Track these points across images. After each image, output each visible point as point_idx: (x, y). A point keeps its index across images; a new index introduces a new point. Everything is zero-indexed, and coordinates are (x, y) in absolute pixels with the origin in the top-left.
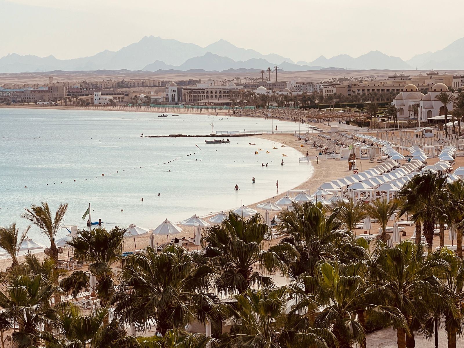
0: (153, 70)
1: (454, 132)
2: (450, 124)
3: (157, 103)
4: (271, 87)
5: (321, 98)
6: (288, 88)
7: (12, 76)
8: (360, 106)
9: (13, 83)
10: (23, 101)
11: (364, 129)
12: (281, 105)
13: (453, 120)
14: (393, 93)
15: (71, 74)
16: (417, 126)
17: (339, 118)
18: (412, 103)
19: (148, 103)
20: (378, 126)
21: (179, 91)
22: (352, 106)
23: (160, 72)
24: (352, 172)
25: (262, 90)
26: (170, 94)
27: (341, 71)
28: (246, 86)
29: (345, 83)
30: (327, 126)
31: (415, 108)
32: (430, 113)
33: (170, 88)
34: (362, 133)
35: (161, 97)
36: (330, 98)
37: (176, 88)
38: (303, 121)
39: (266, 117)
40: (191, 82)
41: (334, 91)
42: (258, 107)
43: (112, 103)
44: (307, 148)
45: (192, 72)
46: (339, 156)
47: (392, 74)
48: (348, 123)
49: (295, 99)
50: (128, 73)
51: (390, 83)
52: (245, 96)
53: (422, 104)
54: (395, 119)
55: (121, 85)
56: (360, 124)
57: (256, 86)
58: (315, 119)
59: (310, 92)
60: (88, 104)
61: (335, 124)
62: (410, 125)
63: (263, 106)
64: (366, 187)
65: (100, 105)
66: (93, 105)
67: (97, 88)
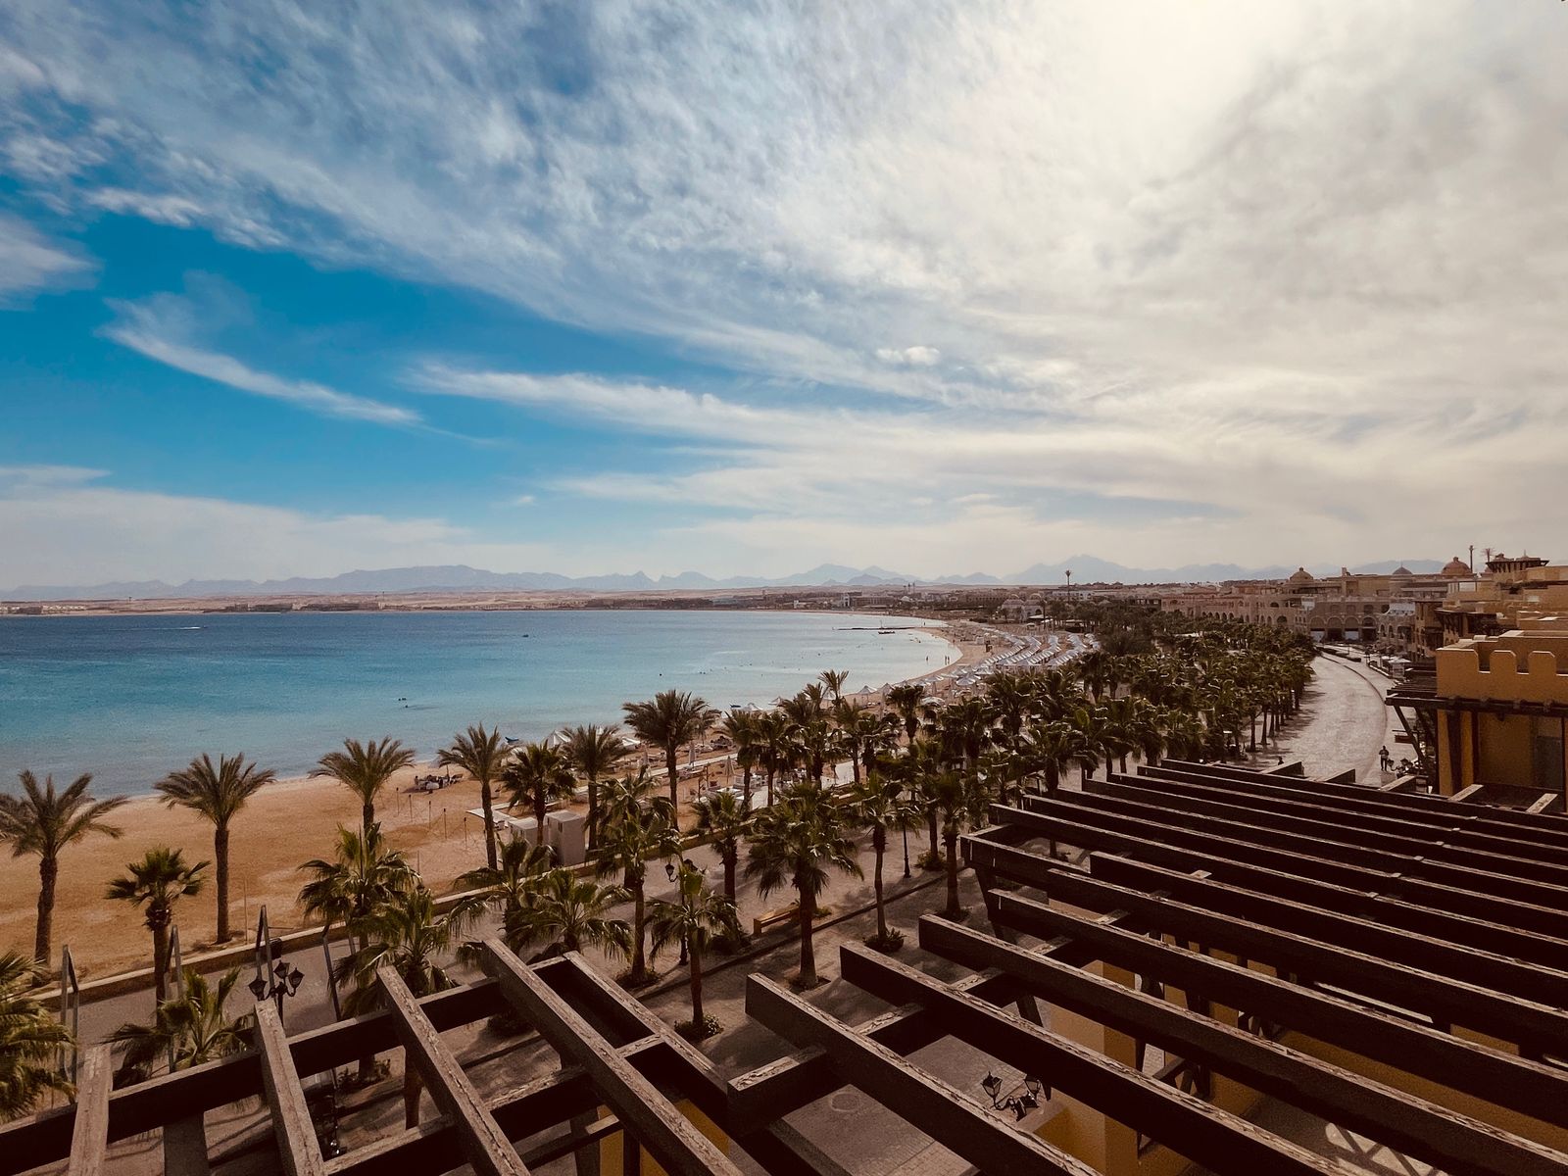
0: (829, 586)
1: (1050, 626)
2: (1047, 621)
3: (835, 607)
4: (911, 596)
5: (948, 603)
6: (923, 597)
7: (738, 591)
8: (976, 609)
9: (740, 594)
10: (746, 605)
12: (921, 608)
13: (1048, 619)
14: (1001, 601)
15: (775, 589)
16: (1024, 622)
17: (964, 617)
18: (1016, 607)
19: (830, 607)
20: (992, 623)
21: (850, 599)
22: (971, 609)
23: (833, 587)
24: (989, 654)
25: (906, 599)
26: (844, 601)
27: (957, 586)
28: (895, 596)
29: (965, 594)
30: (955, 622)
31: (1019, 611)
32: (1029, 613)
33: (844, 598)
34: (984, 626)
35: (838, 603)
36: (955, 603)
37: (847, 597)
38: (938, 619)
39: (911, 616)
40: (855, 594)
41: (956, 599)
43: (806, 608)
44: (949, 637)
45: (855, 587)
46: (976, 643)
48: (971, 620)
49: (929, 604)
50: (814, 588)
51: (995, 592)
52: (895, 602)
53: (1023, 607)
54: (1006, 618)
55: (809, 595)
56: (981, 621)
57: (902, 596)
58: (948, 618)
59: (939, 599)
60: (791, 608)
61: (963, 621)
62: (1017, 622)
63: (909, 609)
65: (799, 609)
66: (794, 609)
67: (792, 598)
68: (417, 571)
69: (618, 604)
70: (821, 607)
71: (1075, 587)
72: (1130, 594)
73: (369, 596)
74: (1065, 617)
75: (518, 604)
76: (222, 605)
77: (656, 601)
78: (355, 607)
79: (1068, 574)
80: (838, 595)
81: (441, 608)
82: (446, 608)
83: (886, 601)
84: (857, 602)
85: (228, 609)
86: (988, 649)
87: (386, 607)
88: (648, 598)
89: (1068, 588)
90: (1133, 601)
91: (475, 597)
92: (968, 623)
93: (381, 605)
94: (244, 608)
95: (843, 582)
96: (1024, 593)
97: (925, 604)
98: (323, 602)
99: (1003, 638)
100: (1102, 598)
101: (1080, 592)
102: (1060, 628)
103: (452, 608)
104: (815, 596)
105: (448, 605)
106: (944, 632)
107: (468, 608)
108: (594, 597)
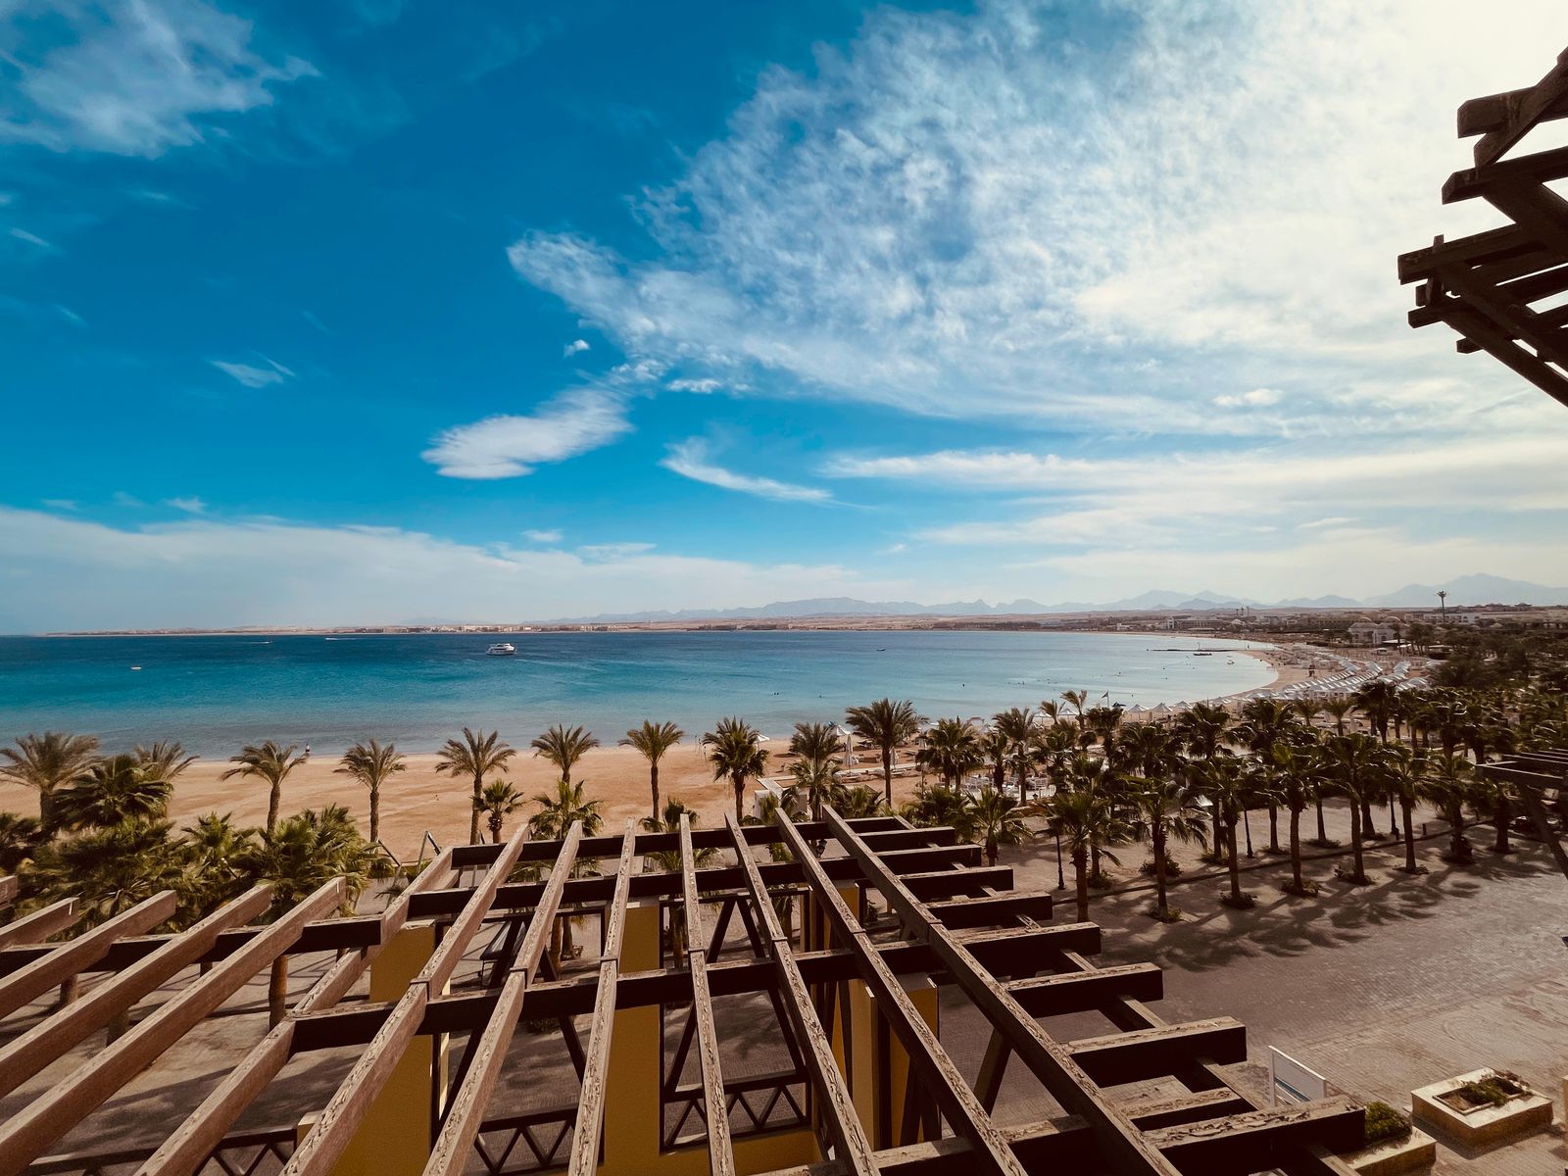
0: (1157, 610)
1: (1407, 652)
2: (1403, 646)
3: (1159, 629)
4: (1243, 620)
5: (1286, 626)
6: (1258, 620)
7: (1066, 615)
8: (1319, 633)
10: (1073, 628)
11: (1321, 648)
12: (1252, 631)
13: (1407, 644)
14: (1348, 623)
15: (1102, 613)
16: (1372, 647)
17: (1300, 640)
18: (1367, 630)
19: (1153, 629)
20: (1336, 647)
21: (1175, 622)
22: (1312, 632)
25: (1237, 622)
26: (1169, 624)
27: (1303, 609)
28: (1225, 619)
29: (1306, 617)
30: (1289, 646)
31: (1370, 635)
32: (1384, 638)
33: (1169, 621)
35: (1162, 626)
36: (1294, 627)
37: (1173, 621)
38: (1270, 642)
39: (1240, 638)
40: (1184, 617)
41: (1296, 622)
42: (1235, 632)
43: (1129, 630)
44: (1273, 660)
46: (1301, 666)
47: (1348, 611)
48: (1308, 644)
49: (1263, 627)
50: (1139, 612)
51: (1346, 616)
52: (1225, 625)
53: (1375, 631)
54: (1351, 641)
55: (1135, 619)
56: (1319, 645)
57: (1233, 619)
58: (1280, 641)
59: (1276, 622)
60: (1113, 630)
61: (1297, 645)
62: (1365, 646)
63: (1239, 632)
64: (1324, 689)
65: (1121, 631)
66: (1116, 631)
67: (1119, 620)
68: (816, 602)
69: (959, 626)
70: (1143, 629)
71: (1456, 610)
72: (1538, 616)
73: (783, 620)
74: (1427, 643)
75: (883, 626)
76: (697, 626)
77: (991, 624)
78: (774, 627)
79: (1442, 595)
80: (1163, 619)
81: (828, 629)
82: (832, 629)
83: (1214, 624)
84: (1182, 624)
85: (700, 628)
86: (1311, 673)
87: (793, 628)
88: (985, 621)
89: (1442, 610)
90: (1537, 625)
91: (854, 620)
92: (1303, 646)
93: (790, 626)
94: (709, 628)
95: (1173, 605)
96: (1377, 617)
97: (1257, 627)
98: (756, 624)
99: (1336, 663)
100: (1492, 622)
101: (1463, 615)
102: (1422, 654)
103: (836, 629)
104: (1141, 619)
105: (834, 627)
106: (1271, 654)
107: (846, 628)
108: (941, 620)
